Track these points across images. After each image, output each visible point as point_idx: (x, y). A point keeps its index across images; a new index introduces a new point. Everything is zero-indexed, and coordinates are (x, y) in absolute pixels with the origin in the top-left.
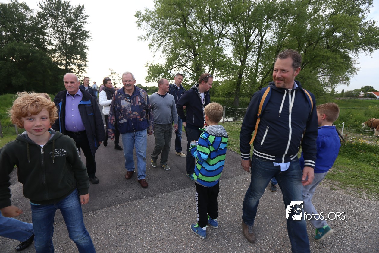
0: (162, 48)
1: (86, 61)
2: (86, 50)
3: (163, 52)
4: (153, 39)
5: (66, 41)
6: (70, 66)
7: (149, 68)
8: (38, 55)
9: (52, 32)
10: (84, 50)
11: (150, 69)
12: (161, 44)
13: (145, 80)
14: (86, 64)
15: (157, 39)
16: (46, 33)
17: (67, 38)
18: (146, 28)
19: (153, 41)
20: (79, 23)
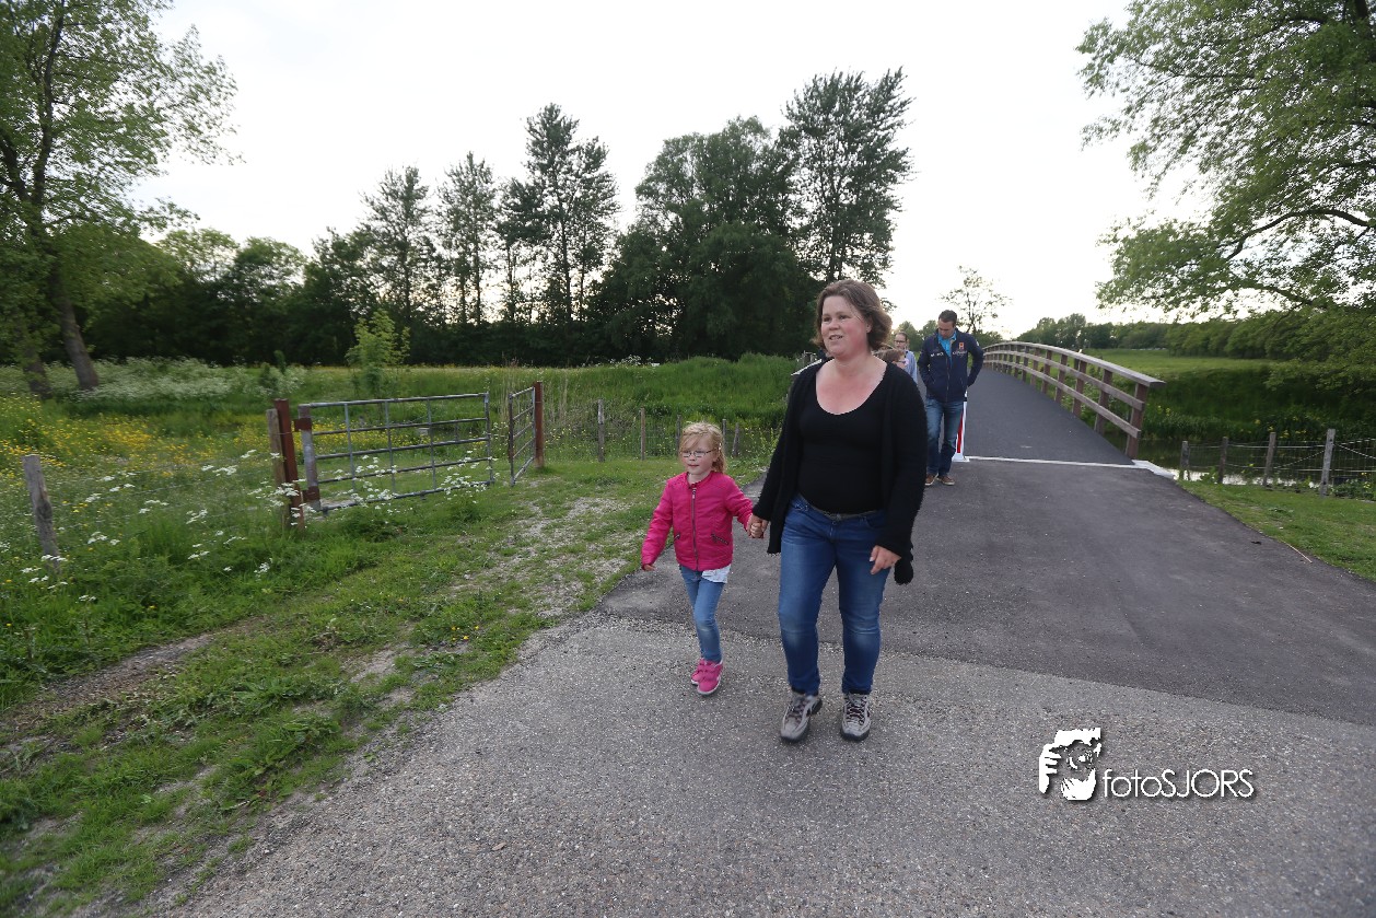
0: (1197, 152)
1: (888, 249)
2: (891, 215)
3: (1203, 169)
4: (1155, 121)
5: (838, 196)
6: (840, 271)
7: (1122, 245)
8: (767, 249)
9: (806, 178)
10: (884, 214)
11: (1128, 250)
12: (1199, 133)
13: (1099, 296)
14: (886, 259)
15: (1175, 115)
16: (792, 184)
17: (843, 185)
18: (1123, 86)
19: (1157, 131)
20: (879, 133)
